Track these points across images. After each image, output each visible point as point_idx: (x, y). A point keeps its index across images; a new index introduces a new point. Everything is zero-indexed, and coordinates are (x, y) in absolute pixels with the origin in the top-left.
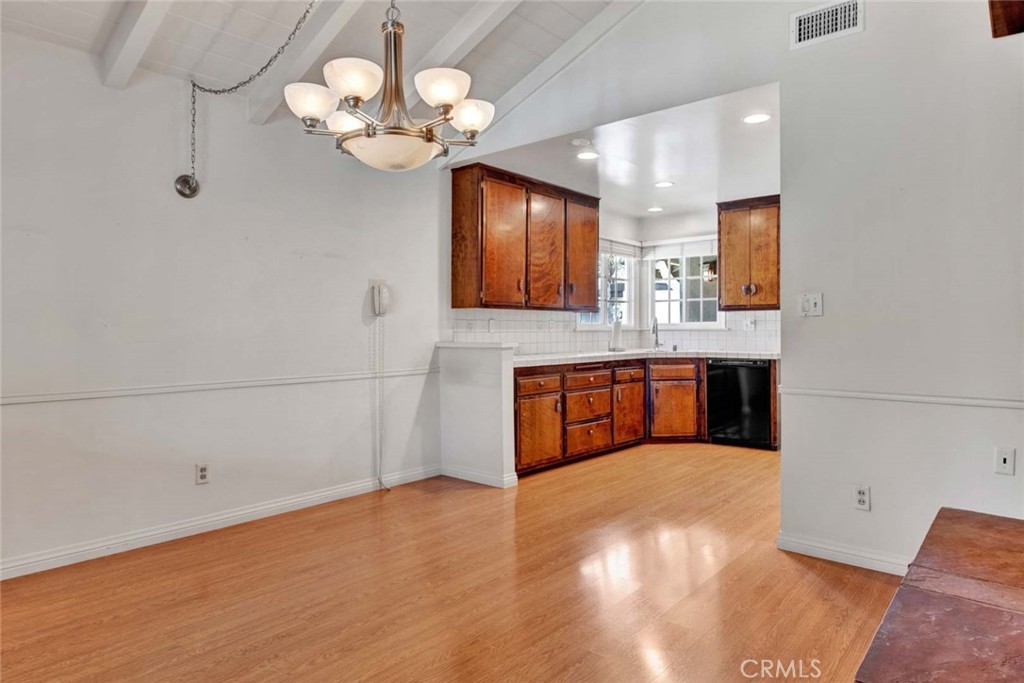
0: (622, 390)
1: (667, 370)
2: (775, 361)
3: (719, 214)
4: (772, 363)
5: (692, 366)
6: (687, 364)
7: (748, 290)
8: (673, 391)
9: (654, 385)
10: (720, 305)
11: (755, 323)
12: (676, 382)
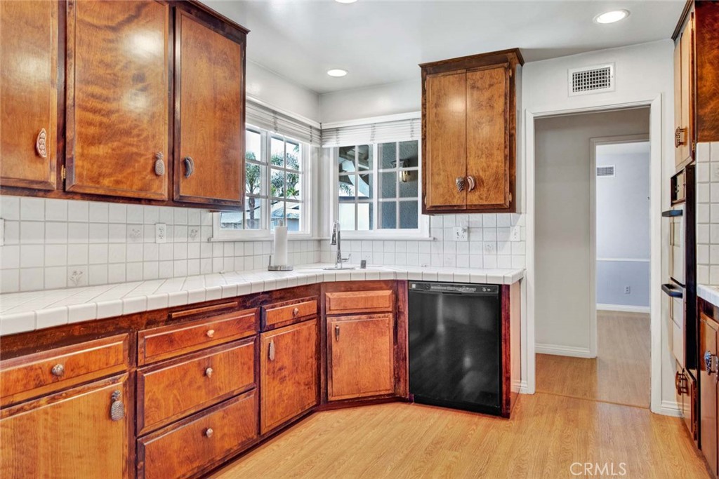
0: (277, 340)
1: (352, 300)
2: (508, 287)
3: (424, 80)
4: (504, 290)
5: (388, 293)
6: (381, 289)
7: (464, 184)
8: (361, 331)
9: (333, 322)
10: (424, 206)
11: (468, 230)
12: (364, 317)
